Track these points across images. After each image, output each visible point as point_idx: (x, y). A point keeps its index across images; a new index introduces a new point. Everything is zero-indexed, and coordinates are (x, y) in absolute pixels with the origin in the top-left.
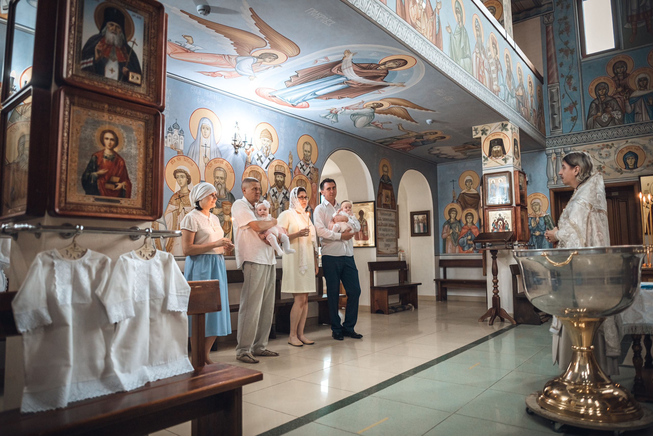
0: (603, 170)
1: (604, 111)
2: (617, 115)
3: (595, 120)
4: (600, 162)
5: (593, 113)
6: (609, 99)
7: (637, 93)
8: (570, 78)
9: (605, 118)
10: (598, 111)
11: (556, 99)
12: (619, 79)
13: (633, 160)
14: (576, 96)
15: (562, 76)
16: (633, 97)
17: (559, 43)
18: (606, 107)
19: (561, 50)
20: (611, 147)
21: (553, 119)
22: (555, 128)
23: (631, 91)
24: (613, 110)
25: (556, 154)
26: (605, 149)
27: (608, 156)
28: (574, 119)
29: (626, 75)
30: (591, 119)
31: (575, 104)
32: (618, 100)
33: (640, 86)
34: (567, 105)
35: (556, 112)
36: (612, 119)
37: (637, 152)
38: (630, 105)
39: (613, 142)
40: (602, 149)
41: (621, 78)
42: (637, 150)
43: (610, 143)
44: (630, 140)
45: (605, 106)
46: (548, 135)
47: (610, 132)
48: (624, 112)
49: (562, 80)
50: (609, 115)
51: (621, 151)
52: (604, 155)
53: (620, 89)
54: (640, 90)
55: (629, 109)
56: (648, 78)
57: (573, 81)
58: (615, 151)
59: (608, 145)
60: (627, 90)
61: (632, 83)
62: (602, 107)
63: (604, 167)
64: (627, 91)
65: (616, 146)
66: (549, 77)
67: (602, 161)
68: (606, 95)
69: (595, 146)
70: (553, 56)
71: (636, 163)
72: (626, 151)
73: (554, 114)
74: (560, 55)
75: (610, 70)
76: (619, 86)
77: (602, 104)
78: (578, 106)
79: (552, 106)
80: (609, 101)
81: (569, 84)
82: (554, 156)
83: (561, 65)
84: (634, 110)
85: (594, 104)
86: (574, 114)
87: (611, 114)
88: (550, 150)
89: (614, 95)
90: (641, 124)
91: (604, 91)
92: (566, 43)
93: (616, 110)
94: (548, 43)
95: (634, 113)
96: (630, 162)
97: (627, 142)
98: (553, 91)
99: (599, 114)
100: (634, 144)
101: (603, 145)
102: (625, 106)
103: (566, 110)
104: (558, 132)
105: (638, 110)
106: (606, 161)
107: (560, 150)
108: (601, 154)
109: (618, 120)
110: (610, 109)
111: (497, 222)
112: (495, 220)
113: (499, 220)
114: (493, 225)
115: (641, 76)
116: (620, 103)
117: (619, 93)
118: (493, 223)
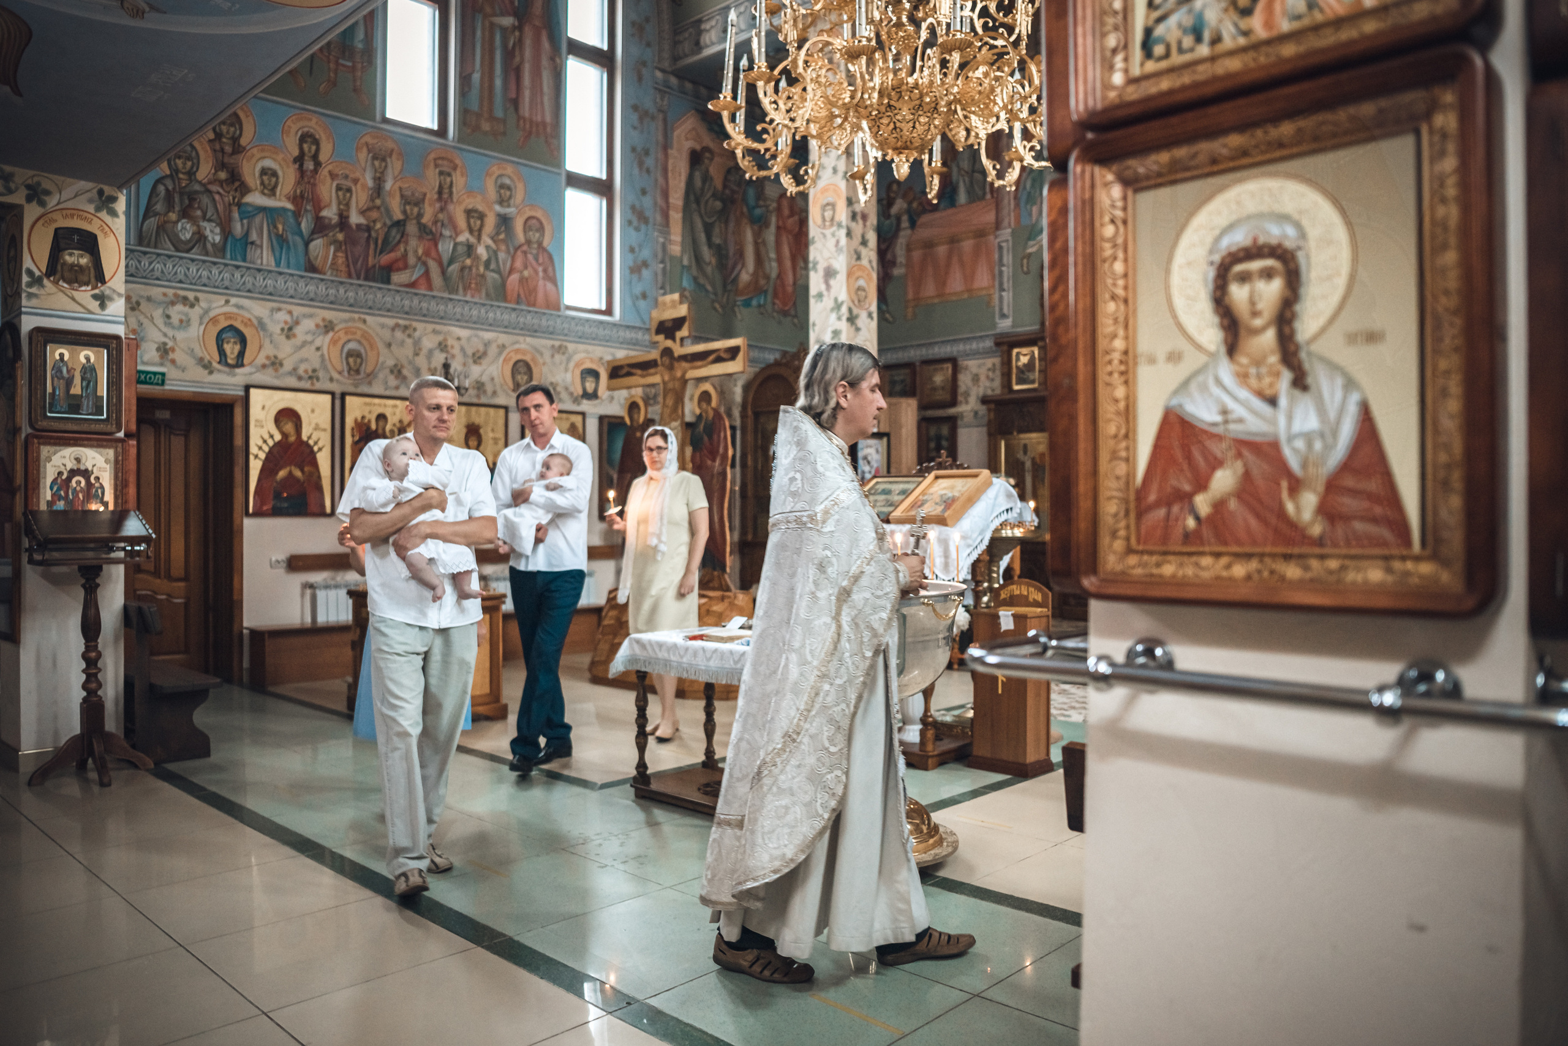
0: (171, 356)
1: (185, 214)
2: (213, 234)
3: (161, 228)
4: (165, 335)
5: (159, 207)
6: (197, 187)
7: (256, 199)
9: (185, 231)
10: (170, 207)
12: (222, 150)
13: (237, 348)
16: (247, 204)
18: (190, 206)
20: (192, 306)
23: (245, 190)
24: (204, 218)
26: (179, 307)
27: (185, 323)
29: (238, 149)
30: (152, 223)
32: (217, 197)
33: (262, 183)
36: (200, 238)
37: (247, 331)
38: (241, 220)
39: (199, 295)
40: (173, 303)
41: (228, 149)
42: (246, 325)
43: (191, 295)
44: (233, 300)
45: (187, 202)
47: (193, 269)
48: (226, 233)
50: (195, 228)
51: (214, 320)
52: (175, 320)
53: (223, 175)
54: (263, 193)
55: (238, 229)
56: (280, 173)
58: (201, 318)
59: (185, 299)
60: (235, 181)
61: (250, 172)
62: (181, 201)
63: (173, 350)
64: (237, 184)
65: (203, 304)
67: (170, 333)
68: (191, 174)
69: (156, 292)
71: (241, 354)
72: (224, 323)
76: (221, 165)
77: (181, 194)
80: (197, 192)
84: (247, 234)
85: (161, 188)
87: (198, 226)
89: (210, 183)
90: (259, 270)
91: (189, 164)
93: (210, 220)
95: (245, 243)
96: (231, 349)
97: (227, 302)
99: (173, 216)
100: (241, 312)
101: (175, 295)
102: (230, 219)
105: (254, 236)
106: (180, 335)
108: (168, 317)
109: (214, 245)
110: (199, 213)
111: (69, 479)
112: (60, 473)
113: (73, 473)
114: (51, 488)
115: (268, 163)
116: (220, 207)
117: (221, 183)
118: (54, 481)
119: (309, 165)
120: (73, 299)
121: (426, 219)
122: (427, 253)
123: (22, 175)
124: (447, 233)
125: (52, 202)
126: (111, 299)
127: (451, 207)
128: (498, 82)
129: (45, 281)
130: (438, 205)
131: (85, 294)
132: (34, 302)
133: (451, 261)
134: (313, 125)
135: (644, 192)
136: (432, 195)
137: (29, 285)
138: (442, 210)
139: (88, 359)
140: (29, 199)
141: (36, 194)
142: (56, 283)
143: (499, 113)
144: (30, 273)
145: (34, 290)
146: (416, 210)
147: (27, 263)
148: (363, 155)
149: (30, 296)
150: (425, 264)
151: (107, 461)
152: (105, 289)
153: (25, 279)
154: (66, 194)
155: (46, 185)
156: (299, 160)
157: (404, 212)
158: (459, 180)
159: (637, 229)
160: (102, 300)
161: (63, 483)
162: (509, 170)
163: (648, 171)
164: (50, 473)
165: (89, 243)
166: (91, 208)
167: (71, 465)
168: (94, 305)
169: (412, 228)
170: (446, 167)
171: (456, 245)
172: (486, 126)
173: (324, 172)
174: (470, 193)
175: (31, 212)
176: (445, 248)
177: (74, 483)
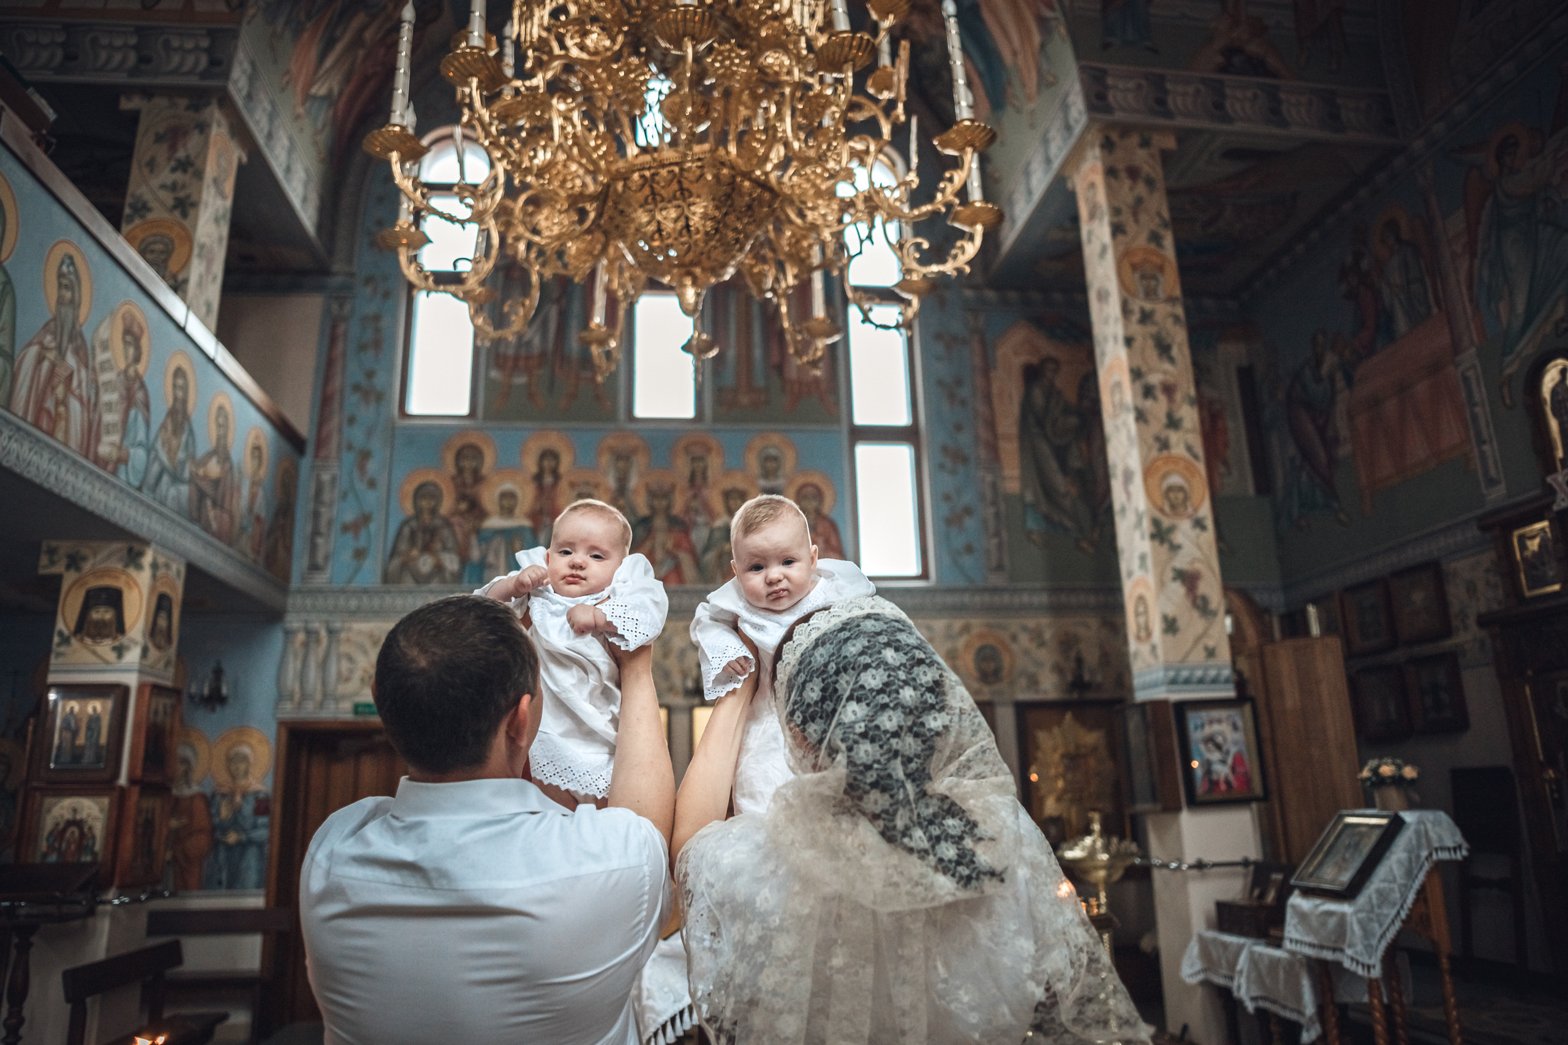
1: (427, 548)
2: (451, 563)
3: (404, 565)
5: (403, 546)
6: (439, 522)
7: (495, 522)
8: (365, 455)
9: (425, 564)
10: (413, 545)
11: (326, 497)
12: (464, 485)
14: (372, 499)
15: (350, 447)
16: (486, 529)
17: (352, 371)
18: (432, 541)
19: (357, 388)
21: (314, 547)
22: (314, 567)
23: (483, 515)
24: (445, 549)
25: (309, 632)
28: (360, 554)
29: (478, 478)
30: (396, 562)
31: (365, 519)
32: (457, 528)
33: (502, 507)
34: (349, 517)
35: (323, 528)
36: (439, 569)
38: (479, 545)
41: (469, 481)
45: (428, 537)
46: (295, 583)
48: (464, 560)
49: (349, 458)
50: (435, 561)
53: (463, 506)
54: (501, 516)
55: (475, 554)
56: (519, 494)
57: (372, 466)
60: (475, 509)
61: (489, 497)
62: (424, 537)
64: (476, 512)
66: (321, 442)
68: (434, 511)
70: (337, 398)
73: (316, 533)
74: (352, 399)
75: (450, 458)
76: (462, 497)
77: (424, 531)
78: (373, 526)
79: (316, 515)
80: (438, 527)
81: (362, 468)
82: (301, 637)
83: (352, 420)
84: (484, 557)
85: (406, 531)
86: (362, 542)
87: (438, 558)
88: (293, 621)
89: (451, 516)
91: (433, 502)
92: (370, 374)
93: (449, 551)
94: (330, 363)
95: (483, 564)
98: (326, 477)
99: (415, 553)
102: (468, 546)
103: (345, 528)
104: (320, 580)
105: (491, 558)
107: (316, 625)
109: (453, 574)
110: (439, 546)
111: (64, 830)
112: (57, 824)
113: (70, 823)
114: (48, 840)
115: (508, 486)
116: (460, 536)
117: (461, 514)
118: (51, 833)
119: (548, 480)
120: (94, 653)
121: (678, 508)
122: (677, 545)
123: (65, 547)
124: (701, 519)
125: (87, 567)
126: (128, 648)
127: (706, 493)
128: (758, 352)
129: (73, 641)
130: (690, 493)
131: (105, 648)
132: (61, 660)
133: (707, 549)
134: (553, 440)
135: (959, 428)
136: (682, 482)
137: (59, 645)
138: (695, 496)
139: (95, 709)
140: (68, 567)
141: (74, 562)
142: (81, 640)
143: (760, 381)
144: (61, 634)
145: (62, 649)
146: (664, 503)
147: (60, 625)
148: (605, 459)
149: (59, 655)
150: (675, 558)
151: (101, 810)
152: (124, 640)
153: (56, 639)
154: (99, 557)
155: (85, 551)
156: (538, 478)
157: (652, 508)
158: (714, 463)
159: (953, 472)
160: (120, 651)
161: (59, 833)
162: (775, 439)
163: (963, 403)
164: (49, 824)
165: (114, 598)
166: (120, 566)
167: (68, 816)
168: (111, 656)
169: (659, 522)
170: (697, 451)
171: (712, 531)
172: (744, 400)
173: (564, 484)
174: (728, 472)
175: (69, 578)
176: (699, 536)
177: (68, 834)
